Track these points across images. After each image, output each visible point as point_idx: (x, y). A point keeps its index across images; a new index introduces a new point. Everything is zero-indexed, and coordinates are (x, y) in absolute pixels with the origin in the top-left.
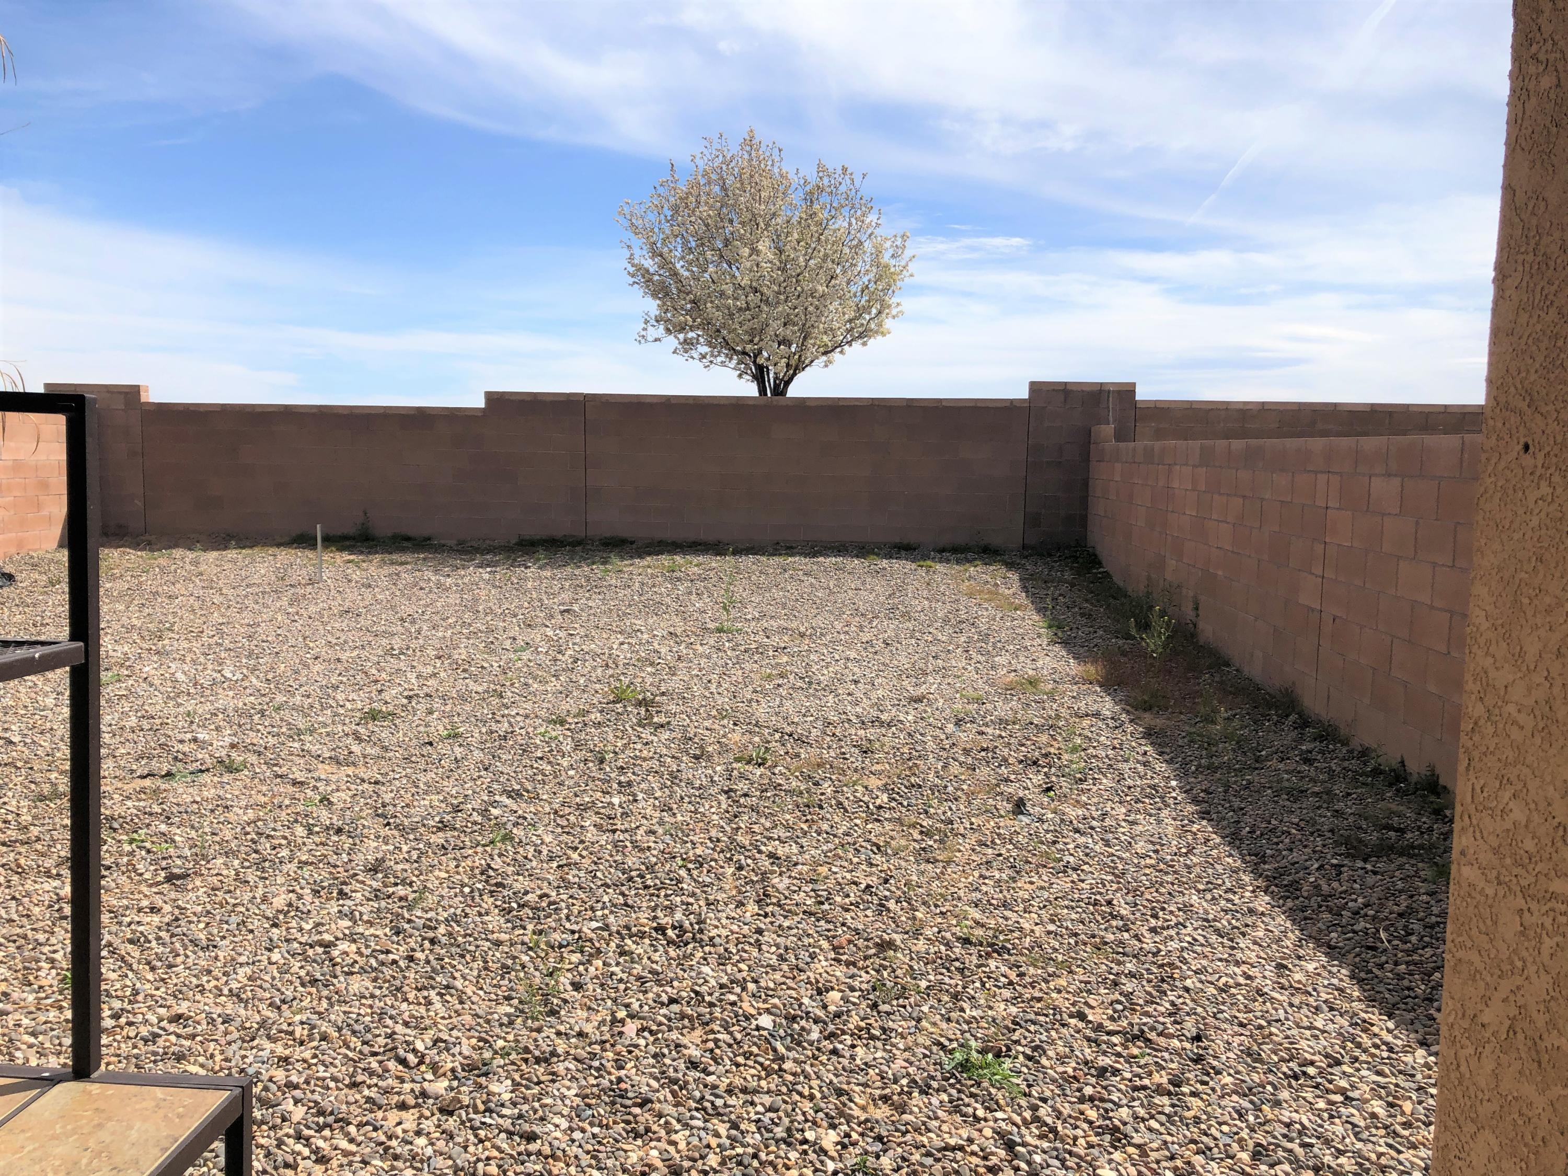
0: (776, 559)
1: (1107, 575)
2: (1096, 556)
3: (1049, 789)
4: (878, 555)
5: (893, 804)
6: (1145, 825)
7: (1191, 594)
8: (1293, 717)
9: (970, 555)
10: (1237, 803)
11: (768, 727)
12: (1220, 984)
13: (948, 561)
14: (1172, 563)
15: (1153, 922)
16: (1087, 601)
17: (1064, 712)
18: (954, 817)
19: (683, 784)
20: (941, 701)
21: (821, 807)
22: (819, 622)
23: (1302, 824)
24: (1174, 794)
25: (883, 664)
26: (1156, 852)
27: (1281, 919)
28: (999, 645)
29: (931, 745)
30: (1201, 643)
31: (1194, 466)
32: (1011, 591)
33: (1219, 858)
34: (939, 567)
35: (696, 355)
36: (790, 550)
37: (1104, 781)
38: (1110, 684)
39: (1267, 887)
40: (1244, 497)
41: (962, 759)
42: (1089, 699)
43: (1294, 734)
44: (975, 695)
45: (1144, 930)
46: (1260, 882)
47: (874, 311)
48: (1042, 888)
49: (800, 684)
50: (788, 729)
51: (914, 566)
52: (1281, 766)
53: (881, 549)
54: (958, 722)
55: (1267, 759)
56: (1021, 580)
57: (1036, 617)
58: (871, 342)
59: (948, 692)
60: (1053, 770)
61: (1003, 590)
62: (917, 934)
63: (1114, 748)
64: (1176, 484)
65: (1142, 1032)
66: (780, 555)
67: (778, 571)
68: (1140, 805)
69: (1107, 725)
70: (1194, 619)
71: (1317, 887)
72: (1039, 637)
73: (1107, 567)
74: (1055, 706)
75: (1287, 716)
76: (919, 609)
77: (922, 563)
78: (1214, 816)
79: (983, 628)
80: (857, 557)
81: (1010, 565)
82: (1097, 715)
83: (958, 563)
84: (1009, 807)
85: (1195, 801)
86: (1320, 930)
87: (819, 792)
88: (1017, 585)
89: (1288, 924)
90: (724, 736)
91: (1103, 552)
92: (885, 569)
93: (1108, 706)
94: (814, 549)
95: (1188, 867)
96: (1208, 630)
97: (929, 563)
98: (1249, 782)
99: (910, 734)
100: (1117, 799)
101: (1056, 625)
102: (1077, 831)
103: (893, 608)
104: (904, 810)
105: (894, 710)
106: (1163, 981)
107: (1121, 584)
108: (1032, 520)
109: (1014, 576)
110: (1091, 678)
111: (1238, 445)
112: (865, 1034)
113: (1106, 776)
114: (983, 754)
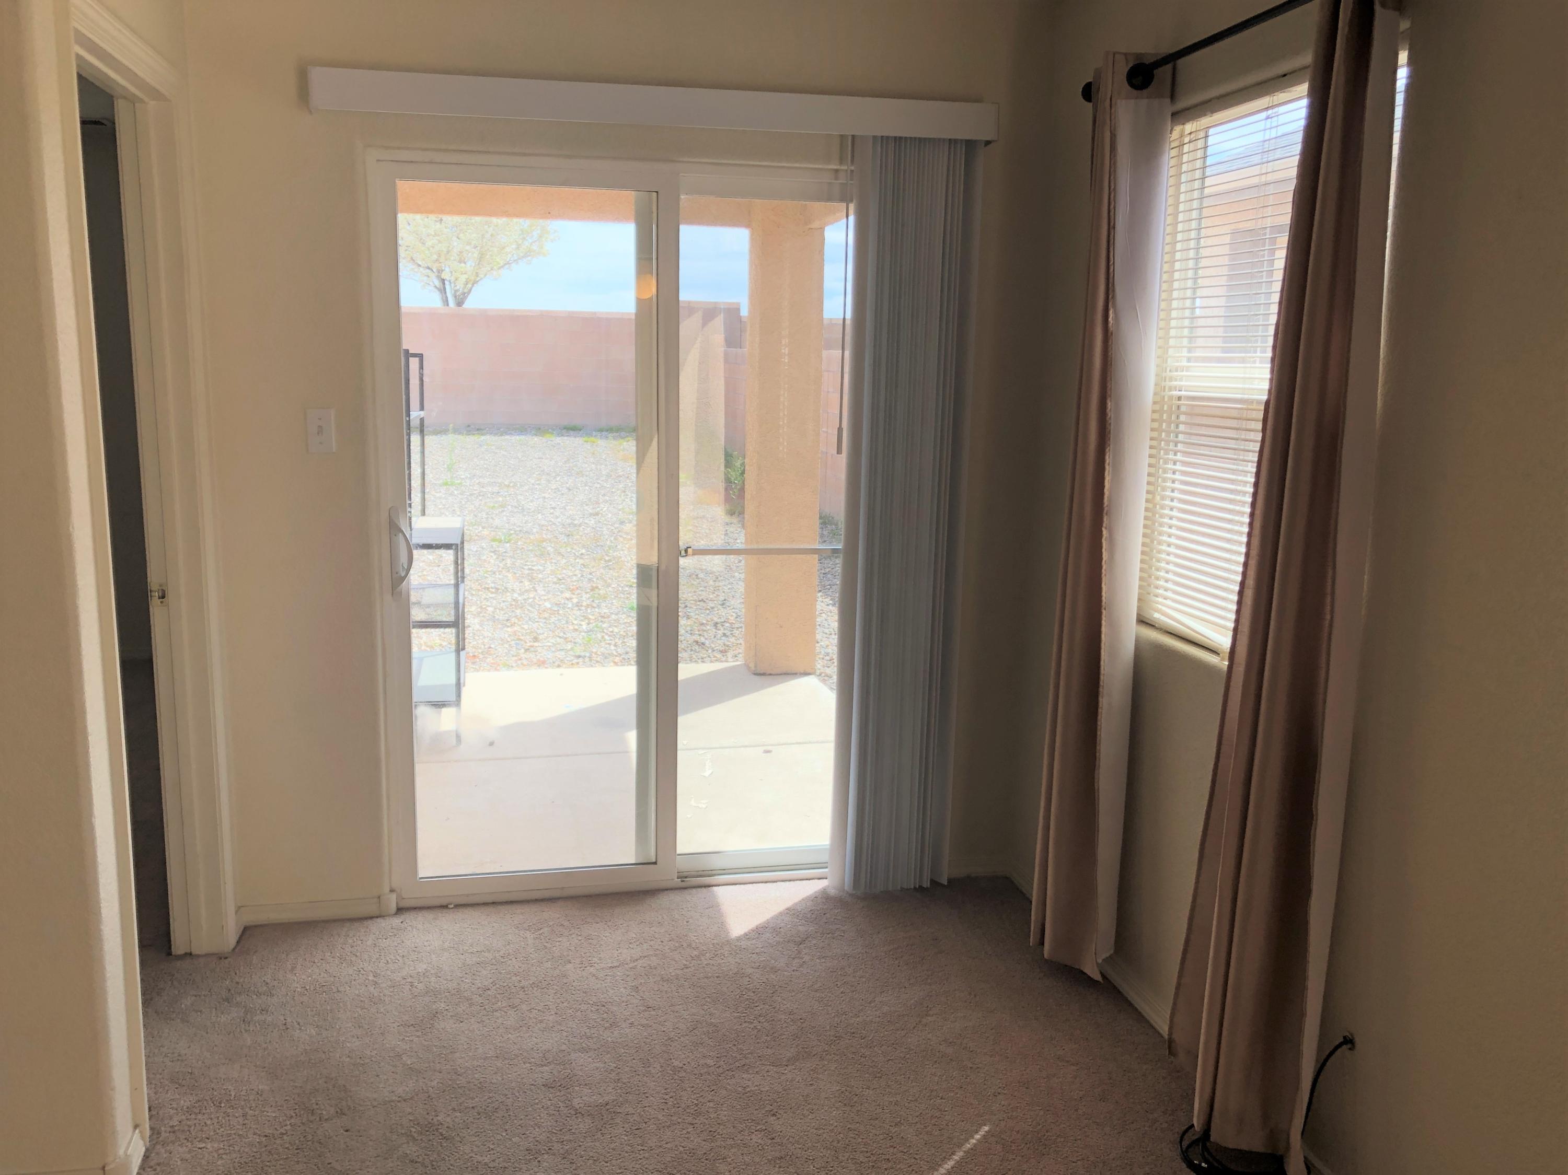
0: (472, 437)
4: (552, 434)
9: (623, 434)
11: (505, 528)
13: (607, 437)
22: (516, 479)
34: (601, 442)
49: (516, 510)
50: (518, 529)
51: (581, 441)
53: (553, 430)
58: (534, 260)
66: (473, 434)
67: (475, 446)
77: (587, 439)
80: (536, 435)
83: (614, 439)
90: (479, 533)
92: (559, 444)
97: (593, 439)
99: (593, 528)
103: (570, 470)
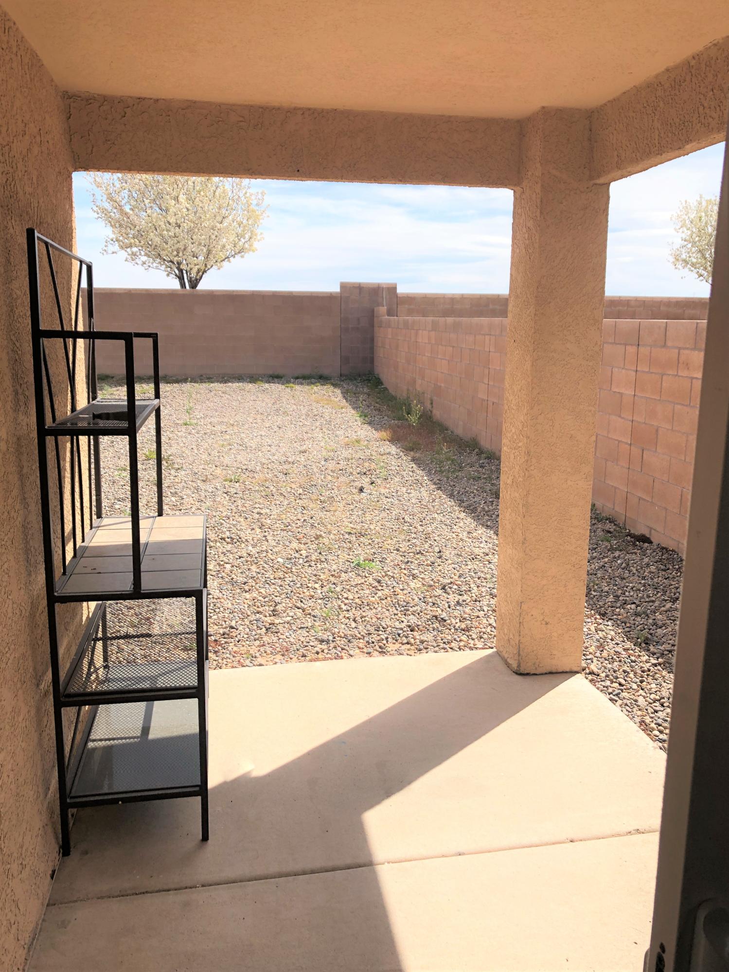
0: (204, 385)
1: (386, 389)
2: (379, 379)
3: (372, 483)
4: (262, 381)
5: (306, 492)
6: (414, 494)
7: (429, 396)
8: (477, 450)
9: (313, 380)
10: (452, 483)
11: (234, 467)
12: (447, 538)
13: (302, 384)
14: (419, 382)
15: (421, 523)
16: (377, 403)
17: (374, 453)
18: (334, 495)
19: (203, 491)
20: (315, 452)
21: (273, 495)
22: (238, 418)
23: (479, 489)
24: (426, 482)
25: (281, 437)
26: (420, 502)
27: (469, 519)
28: (337, 426)
29: (315, 470)
30: (434, 421)
31: (429, 331)
32: (338, 399)
33: (446, 502)
34: (297, 387)
35: (140, 262)
36: (210, 379)
37: (396, 479)
38: (392, 441)
39: (464, 510)
40: (453, 347)
41: (332, 474)
42: (385, 447)
43: (477, 457)
44: (331, 448)
45: (418, 525)
46: (462, 509)
47: (247, 237)
48: (376, 516)
49: (241, 448)
50: (244, 467)
51: (283, 387)
52: (471, 469)
53: (263, 378)
54: (326, 460)
55: (465, 466)
56: (342, 393)
57: (353, 412)
58: (246, 255)
59: (318, 448)
60: (373, 476)
61: (333, 398)
62: (330, 533)
63: (399, 466)
64: (420, 340)
65: (420, 551)
66: (205, 382)
67: (207, 392)
68: (412, 487)
69: (395, 457)
70: (431, 409)
71: (483, 508)
72: (356, 421)
73: (386, 385)
74: (369, 451)
75: (474, 450)
76: (291, 410)
77: (288, 385)
78: (443, 489)
79: (327, 418)
80: (251, 382)
81: (335, 385)
82: (389, 453)
83: (308, 385)
84: (357, 491)
85: (435, 484)
86: (484, 522)
87: (269, 491)
88: (340, 395)
89: (472, 521)
90: (213, 472)
91: (384, 378)
92: (267, 389)
93: (393, 449)
94: (224, 379)
95: (433, 506)
96: (437, 414)
97: (291, 385)
98: (457, 476)
99: (305, 466)
100: (402, 485)
101: (364, 415)
102: (387, 497)
103: (277, 410)
104: (310, 495)
105: (293, 457)
106: (426, 538)
107: (393, 393)
108: (345, 360)
109: (338, 391)
110: (385, 438)
111: (450, 320)
112: (318, 561)
113: (396, 477)
114: (341, 471)
